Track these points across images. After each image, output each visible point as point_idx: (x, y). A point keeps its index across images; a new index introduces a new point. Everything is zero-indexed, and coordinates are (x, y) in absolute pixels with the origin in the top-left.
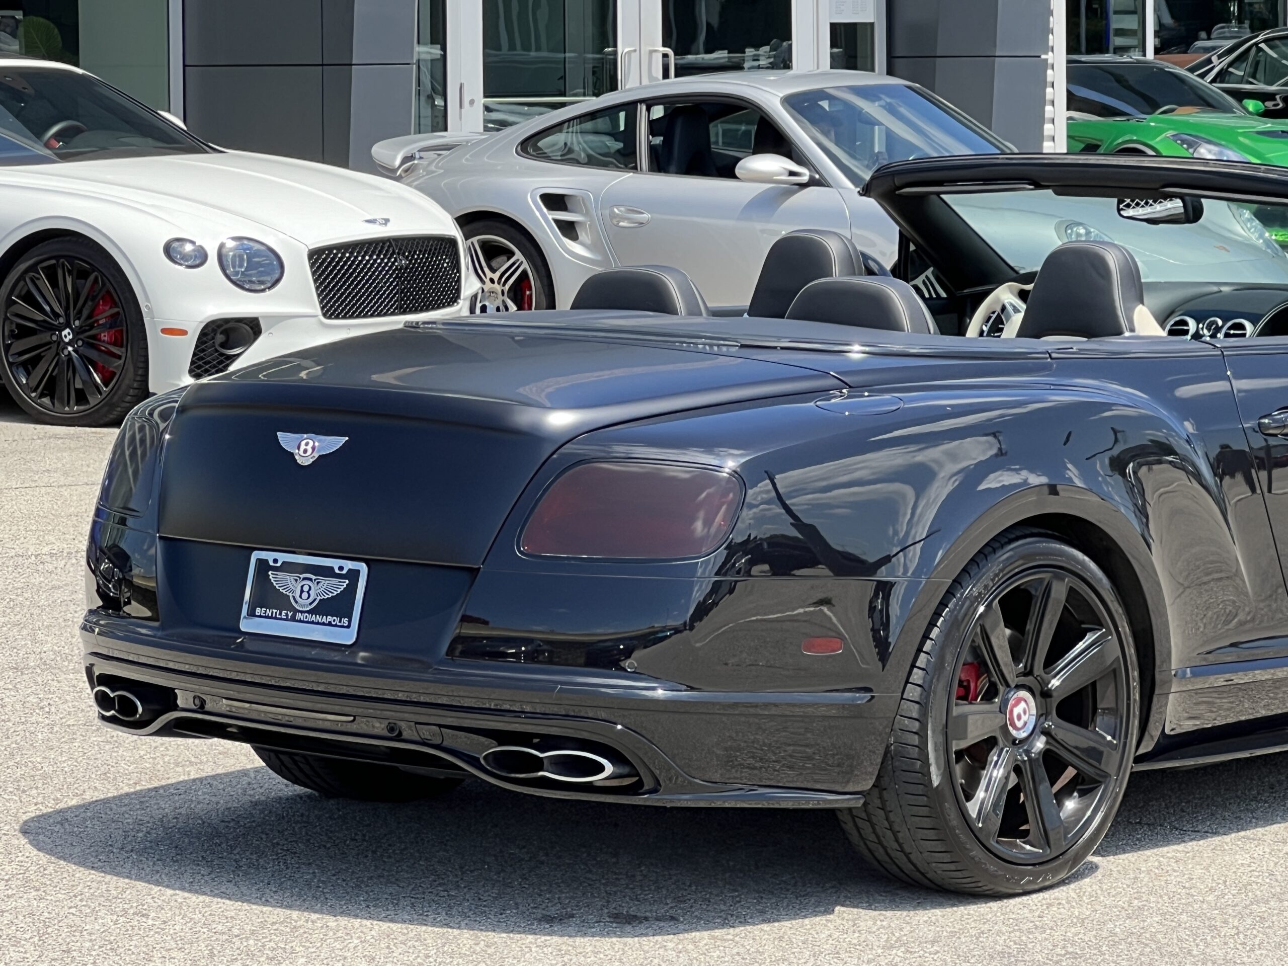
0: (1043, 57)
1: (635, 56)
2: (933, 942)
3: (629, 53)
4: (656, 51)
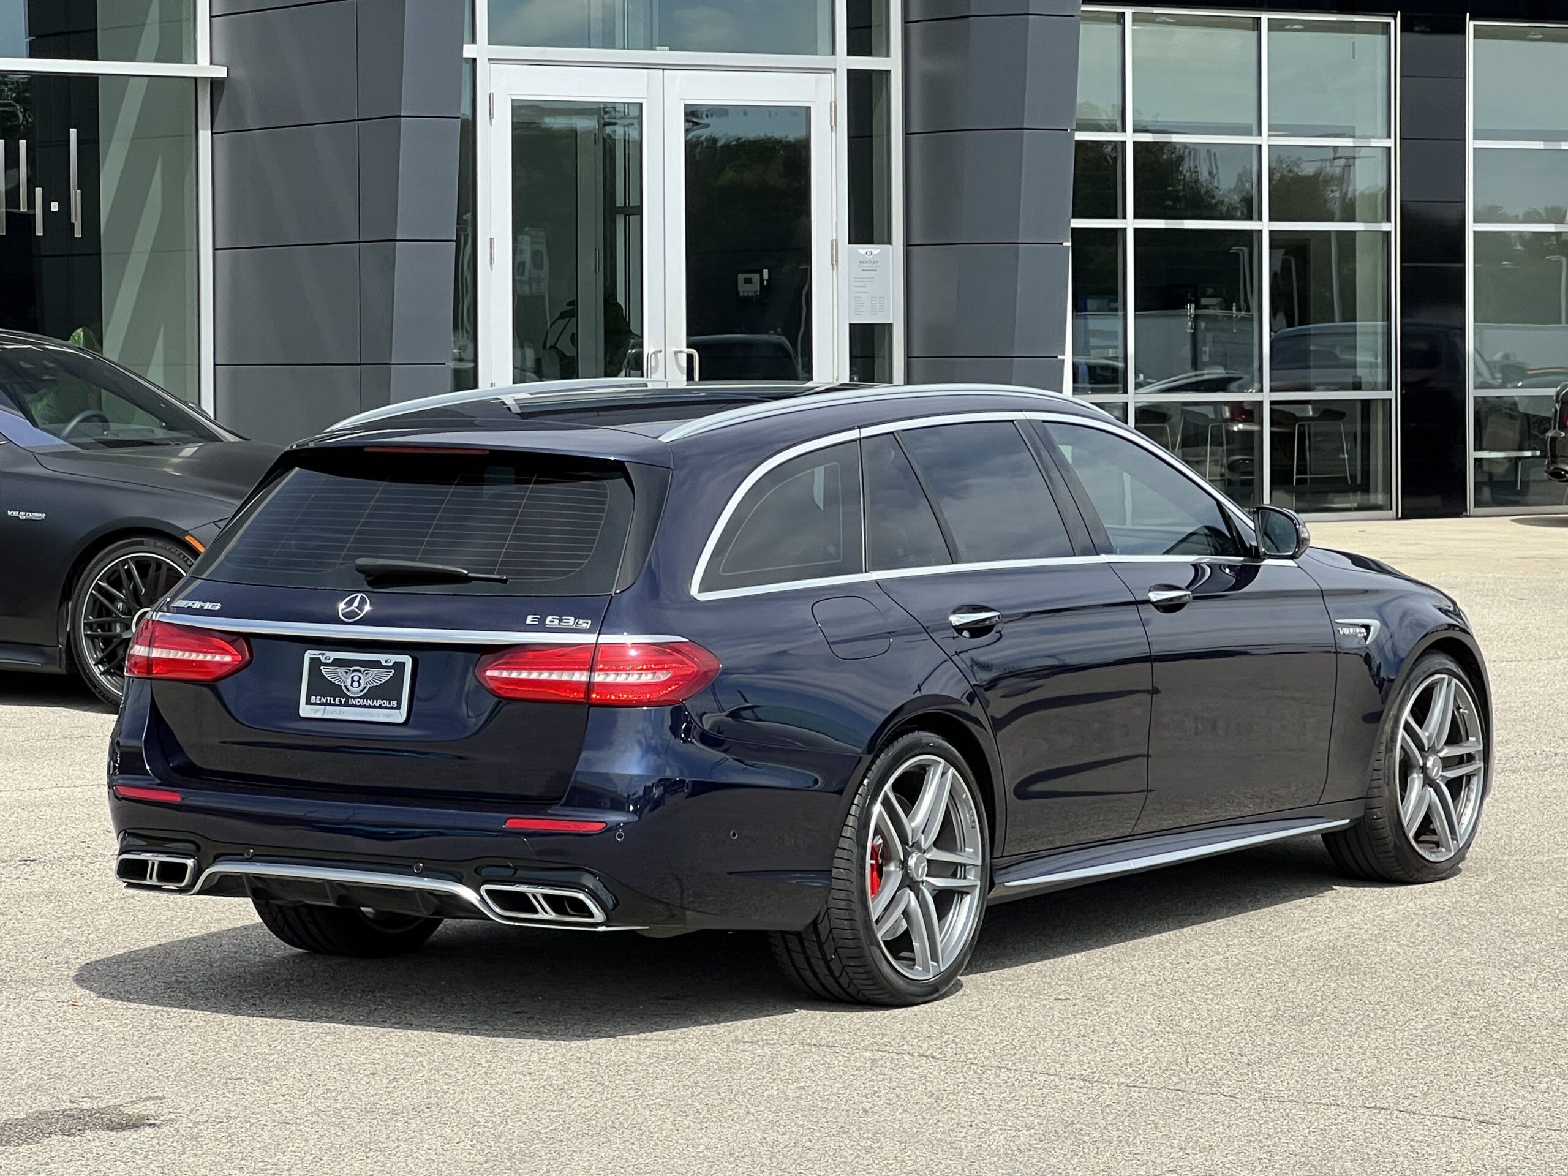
0: (1059, 357)
1: (661, 357)
3: (655, 353)
4: (681, 352)
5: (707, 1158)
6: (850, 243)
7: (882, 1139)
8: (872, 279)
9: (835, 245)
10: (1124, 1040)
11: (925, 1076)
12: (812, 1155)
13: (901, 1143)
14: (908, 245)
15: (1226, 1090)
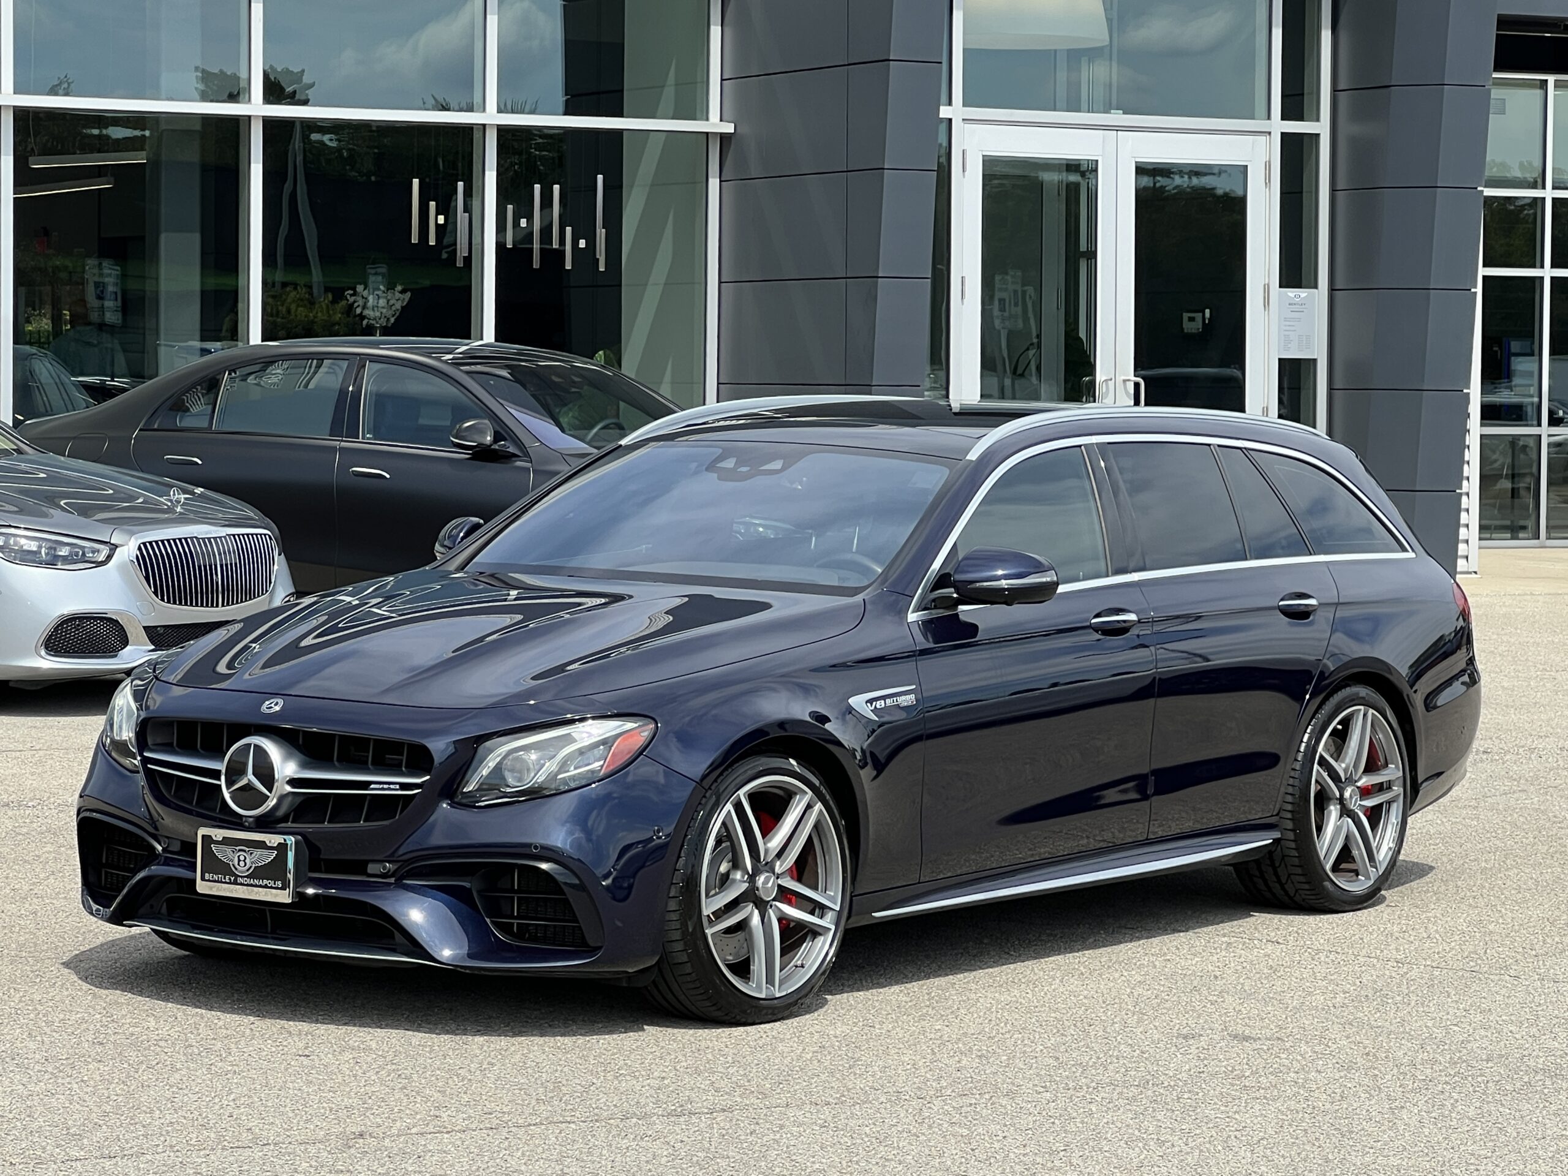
0: (1465, 391)
1: (1111, 384)
2: (1488, 1061)
3: (1106, 381)
4: (1129, 380)
5: (1083, 1004)
6: (1281, 286)
7: (1226, 996)
8: (1299, 320)
9: (1267, 288)
10: (1437, 936)
11: (1269, 955)
12: (1167, 1005)
13: (1240, 999)
14: (1332, 289)
15: (1512, 973)
